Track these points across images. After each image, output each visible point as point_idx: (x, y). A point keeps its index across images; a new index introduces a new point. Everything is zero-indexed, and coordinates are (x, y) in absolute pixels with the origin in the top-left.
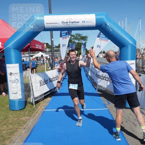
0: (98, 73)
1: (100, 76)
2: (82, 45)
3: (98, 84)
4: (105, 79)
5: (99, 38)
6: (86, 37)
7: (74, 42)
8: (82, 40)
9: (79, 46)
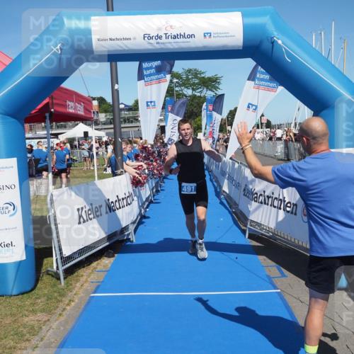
0: (251, 187)
1: (257, 194)
2: (205, 104)
3: (252, 217)
4: (270, 203)
5: (253, 82)
6: (217, 79)
7: (180, 96)
8: (205, 89)
9: (195, 105)
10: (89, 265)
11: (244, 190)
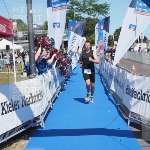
0: (131, 87)
1: (136, 92)
2: (97, 24)
3: (132, 110)
4: (146, 99)
5: (134, 9)
6: (106, 6)
7: (79, 19)
8: (98, 14)
9: (90, 25)
10: (10, 145)
11: (127, 89)
